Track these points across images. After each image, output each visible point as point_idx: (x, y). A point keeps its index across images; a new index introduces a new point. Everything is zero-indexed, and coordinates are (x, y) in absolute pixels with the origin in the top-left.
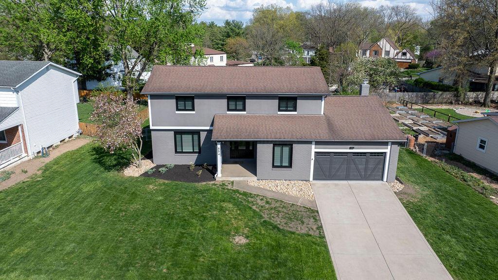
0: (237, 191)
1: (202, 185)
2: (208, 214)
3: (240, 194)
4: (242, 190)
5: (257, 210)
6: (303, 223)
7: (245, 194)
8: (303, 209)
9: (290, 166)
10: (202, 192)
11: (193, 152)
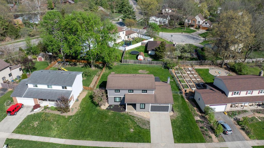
0: (131, 115)
1: (122, 113)
2: (125, 123)
3: (132, 116)
4: (132, 115)
5: (136, 122)
6: (146, 125)
7: (133, 116)
8: (146, 121)
9: (144, 108)
10: (122, 116)
11: (119, 102)
